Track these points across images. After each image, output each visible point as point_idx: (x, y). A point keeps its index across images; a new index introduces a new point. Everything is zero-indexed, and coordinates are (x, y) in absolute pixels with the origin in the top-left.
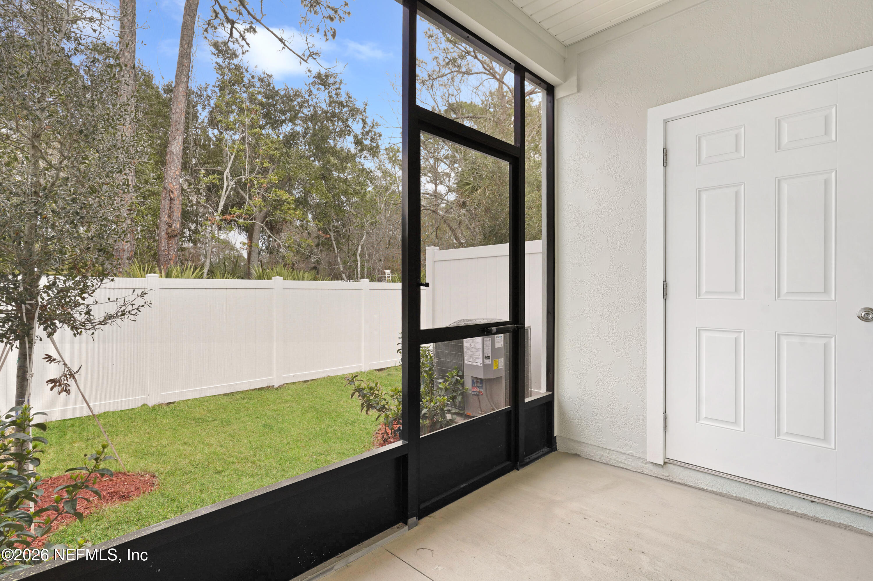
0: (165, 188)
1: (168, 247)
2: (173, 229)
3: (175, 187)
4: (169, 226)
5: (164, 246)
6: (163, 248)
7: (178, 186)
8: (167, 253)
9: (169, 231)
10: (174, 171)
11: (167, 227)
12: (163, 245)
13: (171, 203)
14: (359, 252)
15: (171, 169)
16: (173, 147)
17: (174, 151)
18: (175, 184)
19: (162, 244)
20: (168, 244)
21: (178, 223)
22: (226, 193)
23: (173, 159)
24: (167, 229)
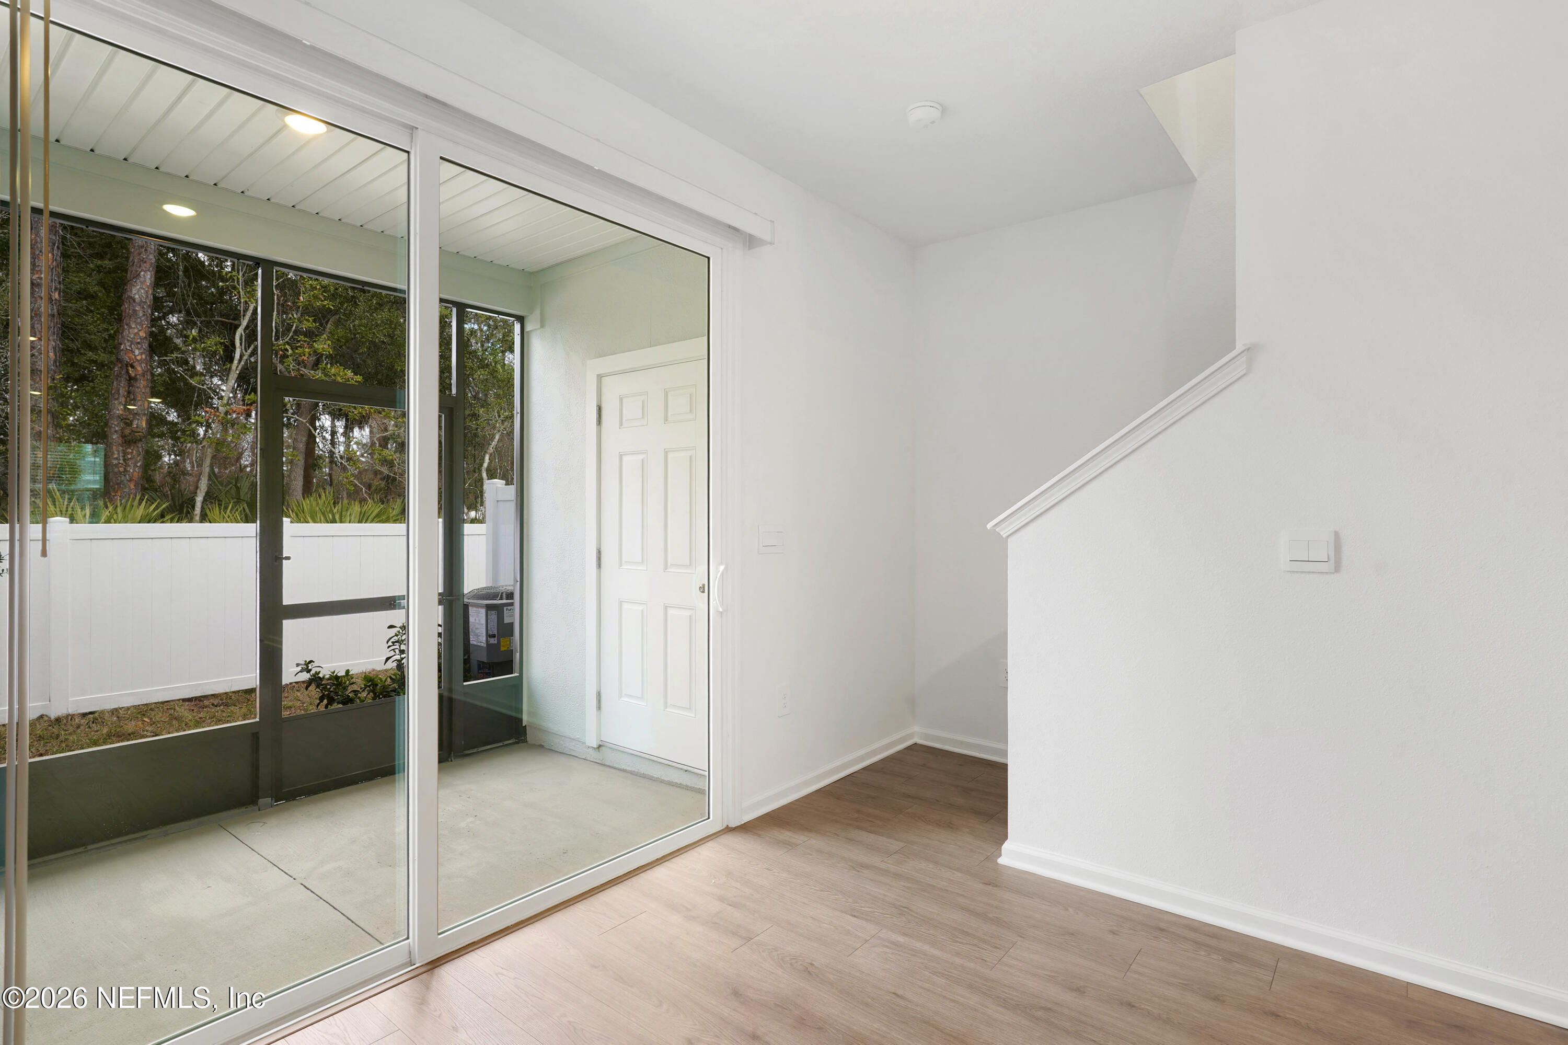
0: (119, 360)
1: (124, 460)
2: (133, 429)
3: (139, 358)
4: (126, 424)
5: (116, 459)
6: (115, 462)
7: (144, 356)
8: (121, 469)
9: (127, 432)
10: (136, 331)
11: (122, 425)
12: (116, 456)
13: (130, 385)
14: (485, 465)
15: (130, 327)
16: (134, 291)
17: (137, 296)
18: (137, 352)
19: (113, 453)
20: (125, 453)
21: (144, 418)
22: (237, 367)
23: (135, 311)
24: (123, 429)
